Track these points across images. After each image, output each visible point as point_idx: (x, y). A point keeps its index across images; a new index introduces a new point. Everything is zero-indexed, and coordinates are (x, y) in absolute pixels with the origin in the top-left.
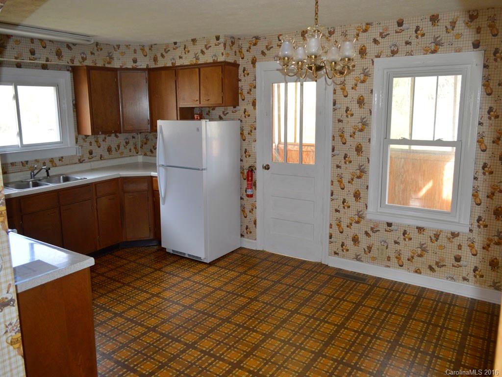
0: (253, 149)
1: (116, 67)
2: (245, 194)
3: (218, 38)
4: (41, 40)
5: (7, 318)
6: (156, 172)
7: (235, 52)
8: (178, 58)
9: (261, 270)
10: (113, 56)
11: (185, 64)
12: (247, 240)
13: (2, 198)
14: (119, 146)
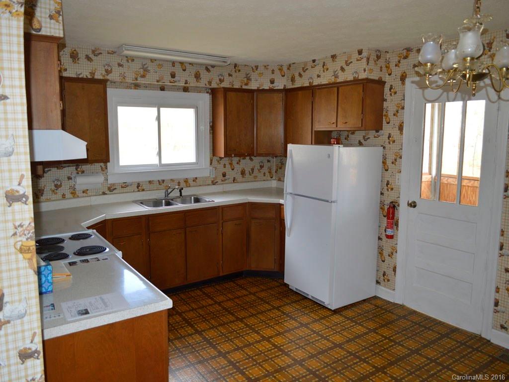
0: (397, 181)
1: (253, 88)
2: (384, 233)
3: (360, 52)
4: (182, 63)
5: (30, 372)
6: (283, 199)
7: (381, 67)
8: (316, 77)
9: (395, 331)
10: (251, 78)
11: (323, 83)
12: (383, 288)
13: (31, 232)
14: (253, 170)
